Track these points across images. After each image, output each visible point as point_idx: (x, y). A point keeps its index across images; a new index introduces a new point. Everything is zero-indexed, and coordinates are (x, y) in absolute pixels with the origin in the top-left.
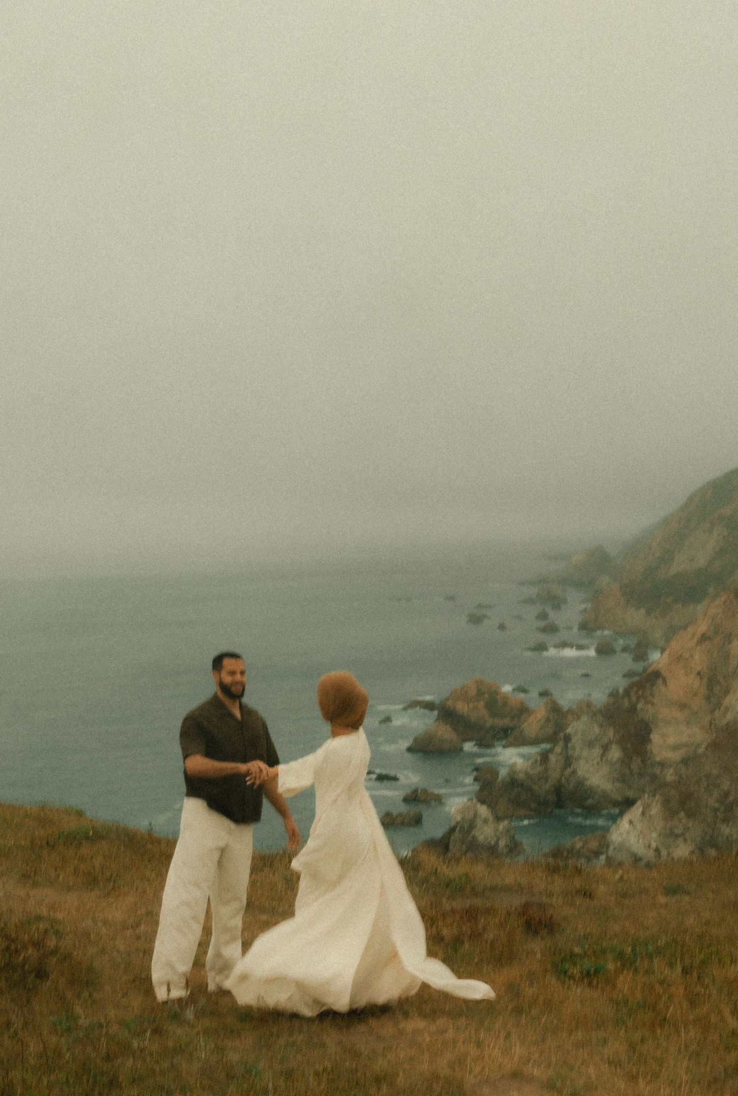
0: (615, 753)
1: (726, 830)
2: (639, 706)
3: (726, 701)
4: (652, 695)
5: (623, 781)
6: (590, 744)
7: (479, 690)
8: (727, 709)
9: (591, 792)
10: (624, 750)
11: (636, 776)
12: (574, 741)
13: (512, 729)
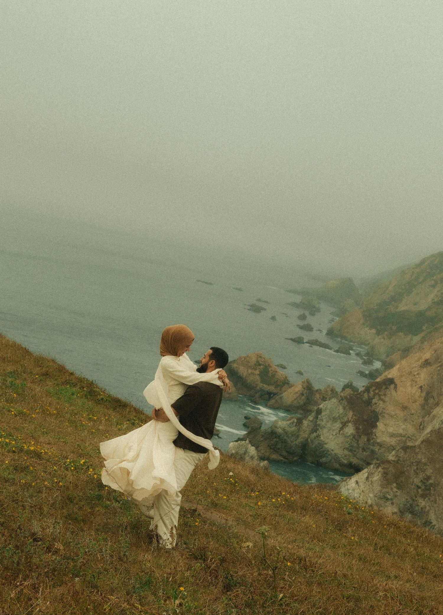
0: (350, 430)
1: (422, 503)
2: (374, 401)
3: (435, 412)
4: (385, 395)
5: (351, 451)
6: (334, 420)
7: (258, 362)
8: (434, 417)
9: (325, 453)
10: (357, 429)
11: (361, 449)
12: (323, 414)
13: (275, 394)
